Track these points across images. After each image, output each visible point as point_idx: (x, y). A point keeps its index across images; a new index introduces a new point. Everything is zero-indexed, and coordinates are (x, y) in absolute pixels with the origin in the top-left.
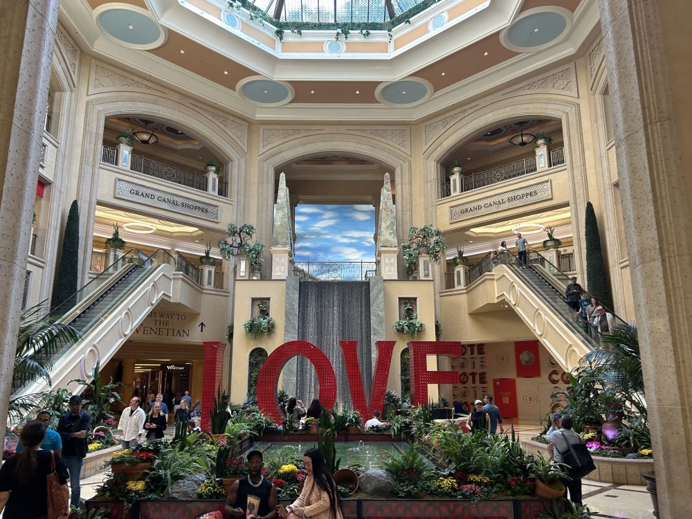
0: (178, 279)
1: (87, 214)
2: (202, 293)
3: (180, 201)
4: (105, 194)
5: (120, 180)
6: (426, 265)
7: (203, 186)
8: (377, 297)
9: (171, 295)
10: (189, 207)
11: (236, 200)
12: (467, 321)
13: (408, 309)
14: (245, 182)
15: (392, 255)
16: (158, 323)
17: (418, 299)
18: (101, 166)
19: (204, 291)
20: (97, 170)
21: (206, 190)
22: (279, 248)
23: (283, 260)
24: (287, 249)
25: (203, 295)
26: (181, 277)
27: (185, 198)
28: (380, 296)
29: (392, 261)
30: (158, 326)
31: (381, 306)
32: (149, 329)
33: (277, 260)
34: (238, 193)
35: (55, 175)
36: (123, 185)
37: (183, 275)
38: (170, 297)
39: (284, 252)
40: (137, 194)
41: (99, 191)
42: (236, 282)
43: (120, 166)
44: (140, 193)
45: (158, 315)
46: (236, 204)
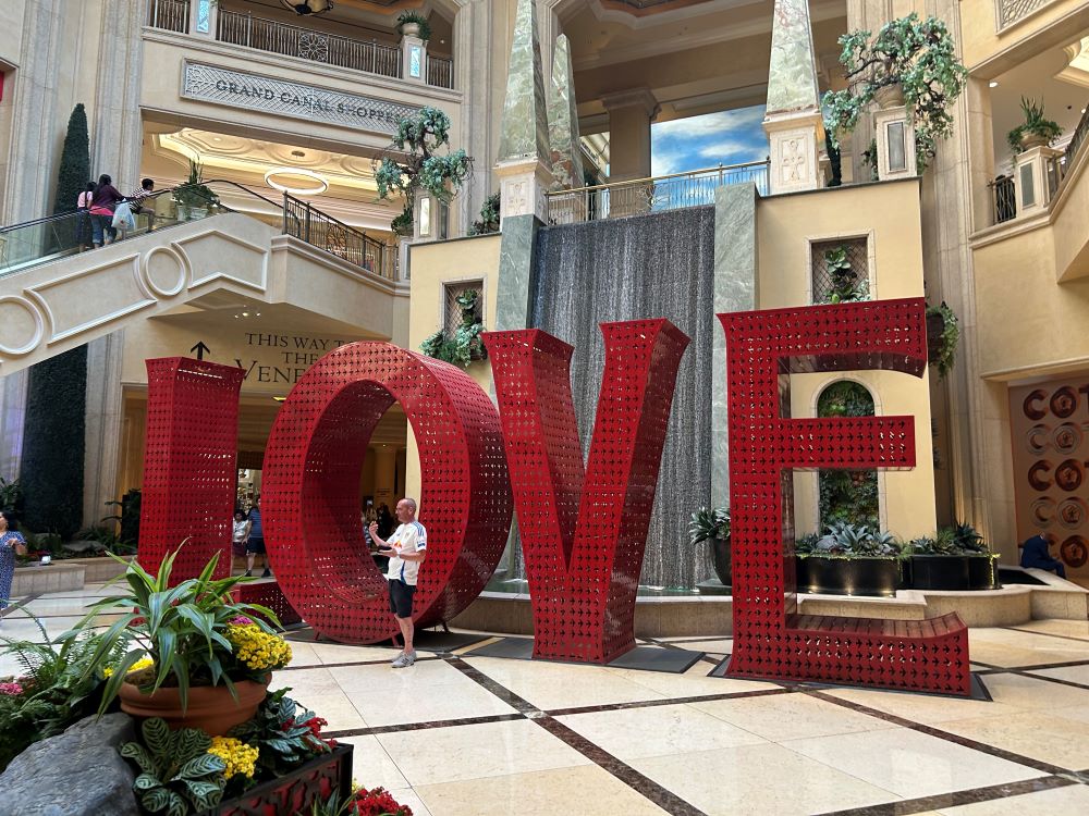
0: (281, 251)
1: (119, 135)
2: (393, 295)
3: (333, 100)
4: (162, 92)
5: (190, 62)
6: (897, 137)
7: (393, 68)
8: (734, 240)
9: (263, 288)
10: (358, 112)
11: (468, 92)
12: (1055, 302)
13: (841, 272)
14: (491, 49)
15: (800, 132)
16: (292, 358)
17: (870, 242)
18: (147, 35)
19: (397, 291)
20: (136, 43)
21: (401, 77)
22: (515, 162)
23: (523, 191)
24: (532, 161)
25: (396, 299)
26: (286, 245)
27: (346, 93)
28: (744, 238)
29: (801, 149)
30: (293, 366)
31: (744, 265)
32: (272, 371)
33: (512, 193)
34: (472, 76)
35: (24, 52)
36: (201, 74)
37: (290, 241)
38: (262, 292)
39: (523, 169)
40: (233, 90)
41: (146, 87)
42: (413, 250)
43: (192, 34)
44: (240, 88)
45: (291, 342)
46: (467, 100)
